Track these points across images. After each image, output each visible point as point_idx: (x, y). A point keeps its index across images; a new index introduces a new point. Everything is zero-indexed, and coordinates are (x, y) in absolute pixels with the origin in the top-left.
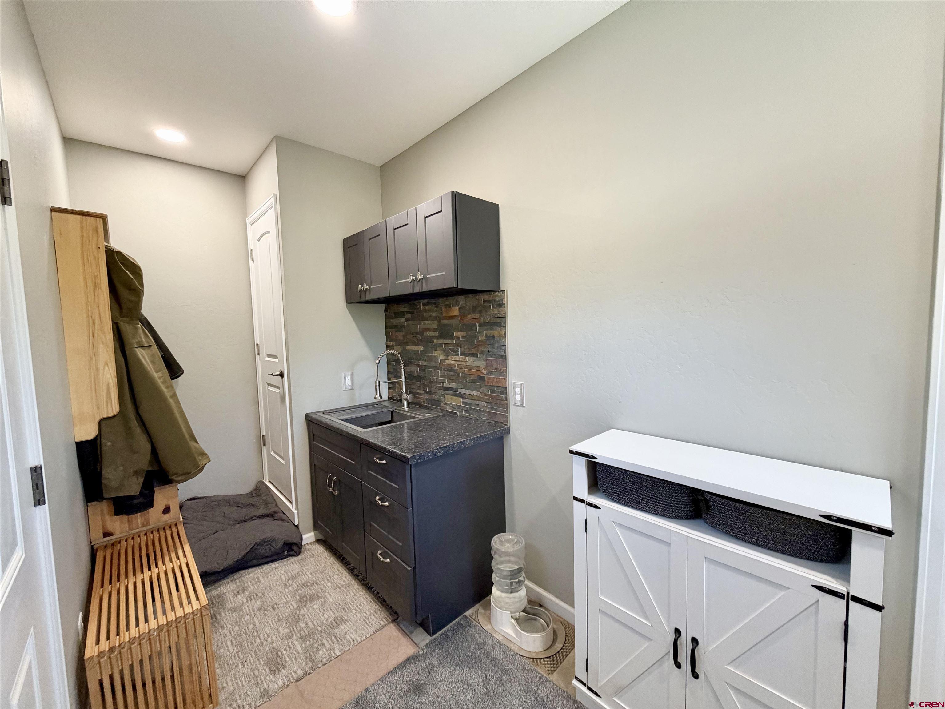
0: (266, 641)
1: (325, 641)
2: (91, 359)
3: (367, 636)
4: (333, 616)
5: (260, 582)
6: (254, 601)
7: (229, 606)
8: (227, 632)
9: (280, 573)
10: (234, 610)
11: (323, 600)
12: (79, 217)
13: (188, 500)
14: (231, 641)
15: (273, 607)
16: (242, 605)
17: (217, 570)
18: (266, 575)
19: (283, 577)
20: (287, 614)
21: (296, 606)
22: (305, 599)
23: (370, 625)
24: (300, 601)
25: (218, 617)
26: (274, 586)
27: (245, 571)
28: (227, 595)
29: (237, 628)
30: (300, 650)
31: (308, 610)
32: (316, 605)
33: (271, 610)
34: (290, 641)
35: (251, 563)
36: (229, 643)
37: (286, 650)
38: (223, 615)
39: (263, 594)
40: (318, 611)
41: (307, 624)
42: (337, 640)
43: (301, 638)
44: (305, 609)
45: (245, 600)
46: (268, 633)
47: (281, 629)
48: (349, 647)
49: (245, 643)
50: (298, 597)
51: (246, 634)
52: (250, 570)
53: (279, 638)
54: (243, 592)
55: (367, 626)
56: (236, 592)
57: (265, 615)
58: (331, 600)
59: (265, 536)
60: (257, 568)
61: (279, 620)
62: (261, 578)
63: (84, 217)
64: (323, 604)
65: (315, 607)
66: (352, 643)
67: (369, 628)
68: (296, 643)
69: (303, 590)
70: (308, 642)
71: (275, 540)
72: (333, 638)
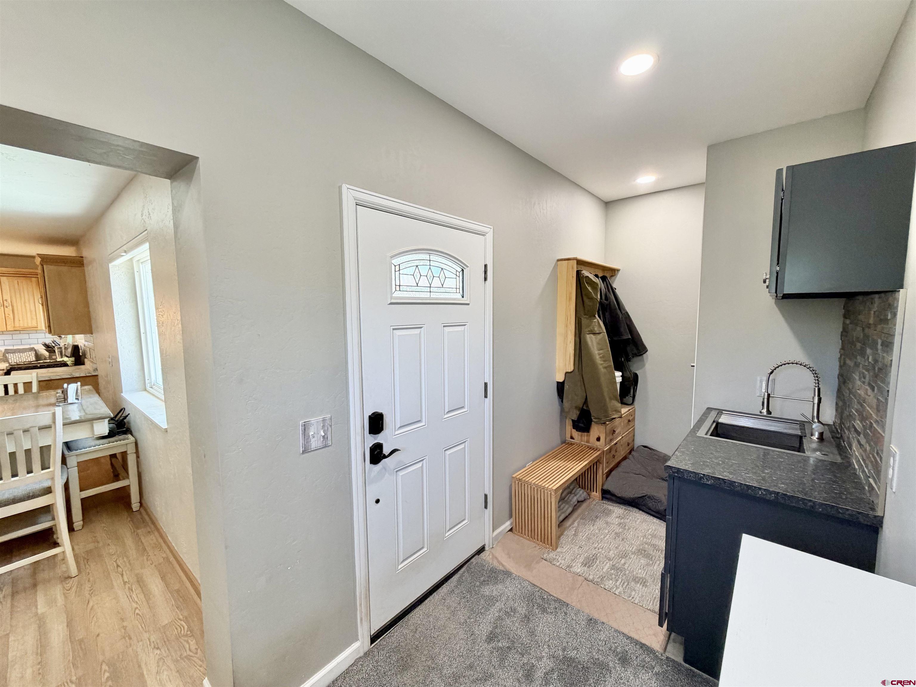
0: (599, 549)
1: (620, 580)
2: (565, 339)
3: (644, 606)
4: (644, 576)
5: (636, 522)
6: (619, 527)
7: (609, 520)
8: (592, 529)
9: (652, 527)
10: (607, 523)
11: (651, 562)
12: (567, 261)
13: (643, 446)
14: (588, 534)
15: (623, 540)
16: (613, 524)
17: (616, 494)
18: (644, 521)
19: (650, 531)
20: (624, 549)
21: (633, 550)
22: (643, 552)
23: (654, 604)
24: (639, 551)
25: (598, 520)
26: (639, 530)
27: (637, 510)
28: (615, 513)
29: (597, 531)
30: (604, 570)
31: (636, 558)
32: (643, 561)
33: (621, 539)
34: (607, 561)
35: (640, 507)
36: (587, 534)
37: (600, 562)
38: (601, 520)
39: (629, 529)
40: (640, 565)
41: (625, 563)
42: (626, 587)
43: (613, 566)
44: (636, 556)
45: (617, 523)
46: (604, 547)
47: (612, 552)
48: (626, 598)
49: (591, 541)
50: (641, 548)
51: (597, 537)
52: (641, 512)
53: (605, 554)
54: (621, 519)
55: (652, 602)
56: (619, 515)
57: (615, 538)
58: (655, 568)
59: (655, 495)
60: (645, 514)
61: (616, 548)
62: (639, 521)
63: (569, 261)
64: (648, 565)
65: (642, 561)
66: (630, 598)
67: (651, 604)
68: (608, 565)
69: (649, 547)
70: (613, 571)
71: (661, 501)
72: (626, 584)
